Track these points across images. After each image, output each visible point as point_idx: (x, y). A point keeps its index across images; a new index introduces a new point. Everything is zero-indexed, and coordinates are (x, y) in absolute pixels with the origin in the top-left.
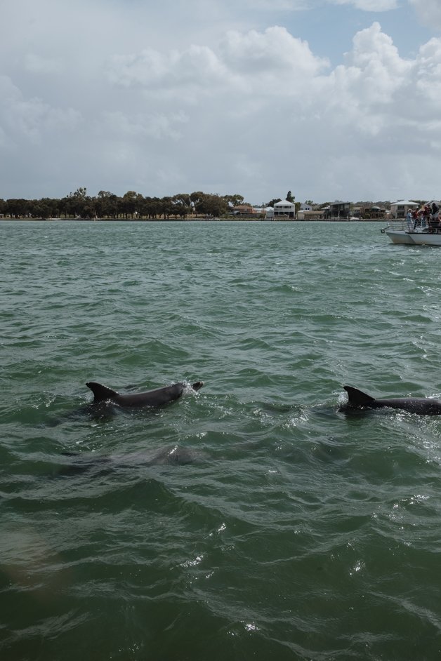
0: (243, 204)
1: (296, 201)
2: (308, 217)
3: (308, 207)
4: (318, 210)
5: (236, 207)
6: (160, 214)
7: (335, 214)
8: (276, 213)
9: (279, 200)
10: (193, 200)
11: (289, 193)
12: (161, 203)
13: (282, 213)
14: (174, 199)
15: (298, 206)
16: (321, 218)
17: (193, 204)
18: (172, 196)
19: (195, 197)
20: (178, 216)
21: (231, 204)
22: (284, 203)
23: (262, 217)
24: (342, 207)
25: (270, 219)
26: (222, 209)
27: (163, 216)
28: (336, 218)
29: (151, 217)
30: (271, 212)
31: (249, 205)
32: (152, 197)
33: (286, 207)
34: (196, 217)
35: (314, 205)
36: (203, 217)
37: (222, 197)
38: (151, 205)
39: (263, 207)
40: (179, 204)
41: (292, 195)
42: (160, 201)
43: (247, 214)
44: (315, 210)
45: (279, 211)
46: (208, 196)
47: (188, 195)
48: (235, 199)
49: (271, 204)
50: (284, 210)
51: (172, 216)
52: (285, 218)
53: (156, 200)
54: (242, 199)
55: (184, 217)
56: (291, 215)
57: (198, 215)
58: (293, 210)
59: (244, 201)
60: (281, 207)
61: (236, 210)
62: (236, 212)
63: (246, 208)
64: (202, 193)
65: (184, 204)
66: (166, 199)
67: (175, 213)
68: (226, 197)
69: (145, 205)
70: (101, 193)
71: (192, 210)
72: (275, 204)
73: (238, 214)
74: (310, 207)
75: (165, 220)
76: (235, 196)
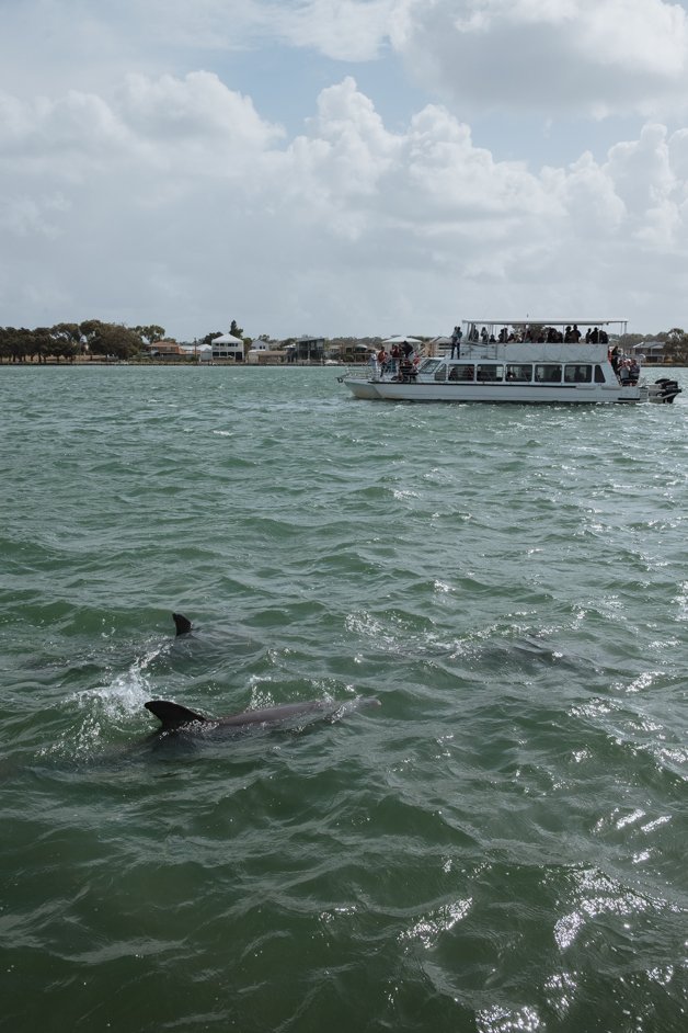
0: (166, 340)
1: (244, 335)
2: (264, 360)
3: (264, 344)
4: (278, 349)
5: (153, 345)
6: (32, 355)
7: (304, 355)
8: (215, 354)
9: (219, 335)
10: (85, 333)
11: (234, 323)
12: (33, 338)
13: (224, 354)
14: (54, 330)
15: (248, 343)
16: (282, 361)
17: (84, 339)
18: (51, 327)
19: (87, 327)
20: (62, 357)
21: (145, 340)
22: (227, 338)
23: (193, 359)
24: (313, 344)
25: (207, 362)
26: (133, 347)
27: (36, 358)
28: (305, 361)
29: (17, 360)
30: (207, 352)
31: (173, 341)
32: (17, 328)
33: (230, 345)
34: (91, 360)
35: (272, 342)
36: (102, 360)
37: (131, 330)
38: (16, 340)
39: (195, 344)
40: (62, 339)
41: (239, 327)
42: (31, 334)
43: (170, 355)
44: (274, 349)
45: (219, 351)
46: (107, 327)
47: (76, 325)
48: (154, 332)
49: (208, 340)
50: (228, 349)
51: (52, 357)
52: (230, 362)
53: (24, 332)
54: (162, 331)
55: (72, 360)
56: (239, 356)
57: (94, 357)
58: (241, 349)
59: (167, 336)
60: (222, 344)
61: (155, 348)
62: (153, 352)
63: (169, 346)
64: (98, 322)
65: (70, 340)
66: (41, 331)
67: (57, 354)
68: (138, 328)
69: (6, 341)
71: (83, 349)
72: (214, 341)
73: (157, 354)
74: (267, 345)
75: (40, 364)
76: (152, 327)
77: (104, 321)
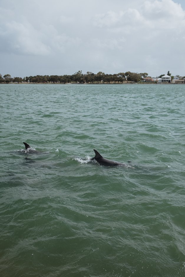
0: (148, 77)
1: (172, 75)
2: (177, 83)
3: (177, 78)
4: (182, 79)
5: (145, 78)
6: (112, 81)
8: (162, 81)
9: (164, 75)
10: (126, 75)
11: (169, 72)
12: (113, 77)
13: (165, 81)
14: (118, 75)
15: (172, 78)
16: (183, 83)
17: (126, 77)
18: (117, 74)
19: (127, 74)
20: (120, 82)
21: (142, 77)
22: (166, 76)
23: (156, 82)
25: (160, 83)
26: (139, 79)
27: (113, 82)
29: (108, 83)
30: (160, 80)
31: (150, 77)
32: (109, 74)
33: (167, 78)
34: (127, 83)
35: (180, 77)
36: (130, 83)
37: (139, 74)
38: (108, 77)
39: (157, 78)
40: (120, 77)
41: (170, 73)
42: (112, 76)
43: (149, 81)
44: (180, 79)
45: (164, 80)
46: (132, 74)
47: (124, 73)
48: (144, 75)
49: (160, 77)
50: (166, 79)
51: (117, 82)
52: (167, 83)
53: (111, 75)
54: (147, 74)
55: (122, 83)
56: (169, 81)
57: (128, 82)
58: (170, 79)
59: (149, 76)
60: (165, 78)
61: (145, 79)
62: (144, 80)
63: (149, 79)
64: (129, 72)
65: (122, 77)
66: (115, 75)
67: (119, 81)
68: (140, 74)
69: (106, 78)
70: (88, 73)
71: (125, 80)
72: (162, 77)
73: (145, 81)
74: (178, 78)
75: (114, 84)
76: (145, 73)
77: (131, 72)
